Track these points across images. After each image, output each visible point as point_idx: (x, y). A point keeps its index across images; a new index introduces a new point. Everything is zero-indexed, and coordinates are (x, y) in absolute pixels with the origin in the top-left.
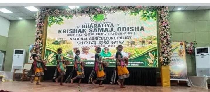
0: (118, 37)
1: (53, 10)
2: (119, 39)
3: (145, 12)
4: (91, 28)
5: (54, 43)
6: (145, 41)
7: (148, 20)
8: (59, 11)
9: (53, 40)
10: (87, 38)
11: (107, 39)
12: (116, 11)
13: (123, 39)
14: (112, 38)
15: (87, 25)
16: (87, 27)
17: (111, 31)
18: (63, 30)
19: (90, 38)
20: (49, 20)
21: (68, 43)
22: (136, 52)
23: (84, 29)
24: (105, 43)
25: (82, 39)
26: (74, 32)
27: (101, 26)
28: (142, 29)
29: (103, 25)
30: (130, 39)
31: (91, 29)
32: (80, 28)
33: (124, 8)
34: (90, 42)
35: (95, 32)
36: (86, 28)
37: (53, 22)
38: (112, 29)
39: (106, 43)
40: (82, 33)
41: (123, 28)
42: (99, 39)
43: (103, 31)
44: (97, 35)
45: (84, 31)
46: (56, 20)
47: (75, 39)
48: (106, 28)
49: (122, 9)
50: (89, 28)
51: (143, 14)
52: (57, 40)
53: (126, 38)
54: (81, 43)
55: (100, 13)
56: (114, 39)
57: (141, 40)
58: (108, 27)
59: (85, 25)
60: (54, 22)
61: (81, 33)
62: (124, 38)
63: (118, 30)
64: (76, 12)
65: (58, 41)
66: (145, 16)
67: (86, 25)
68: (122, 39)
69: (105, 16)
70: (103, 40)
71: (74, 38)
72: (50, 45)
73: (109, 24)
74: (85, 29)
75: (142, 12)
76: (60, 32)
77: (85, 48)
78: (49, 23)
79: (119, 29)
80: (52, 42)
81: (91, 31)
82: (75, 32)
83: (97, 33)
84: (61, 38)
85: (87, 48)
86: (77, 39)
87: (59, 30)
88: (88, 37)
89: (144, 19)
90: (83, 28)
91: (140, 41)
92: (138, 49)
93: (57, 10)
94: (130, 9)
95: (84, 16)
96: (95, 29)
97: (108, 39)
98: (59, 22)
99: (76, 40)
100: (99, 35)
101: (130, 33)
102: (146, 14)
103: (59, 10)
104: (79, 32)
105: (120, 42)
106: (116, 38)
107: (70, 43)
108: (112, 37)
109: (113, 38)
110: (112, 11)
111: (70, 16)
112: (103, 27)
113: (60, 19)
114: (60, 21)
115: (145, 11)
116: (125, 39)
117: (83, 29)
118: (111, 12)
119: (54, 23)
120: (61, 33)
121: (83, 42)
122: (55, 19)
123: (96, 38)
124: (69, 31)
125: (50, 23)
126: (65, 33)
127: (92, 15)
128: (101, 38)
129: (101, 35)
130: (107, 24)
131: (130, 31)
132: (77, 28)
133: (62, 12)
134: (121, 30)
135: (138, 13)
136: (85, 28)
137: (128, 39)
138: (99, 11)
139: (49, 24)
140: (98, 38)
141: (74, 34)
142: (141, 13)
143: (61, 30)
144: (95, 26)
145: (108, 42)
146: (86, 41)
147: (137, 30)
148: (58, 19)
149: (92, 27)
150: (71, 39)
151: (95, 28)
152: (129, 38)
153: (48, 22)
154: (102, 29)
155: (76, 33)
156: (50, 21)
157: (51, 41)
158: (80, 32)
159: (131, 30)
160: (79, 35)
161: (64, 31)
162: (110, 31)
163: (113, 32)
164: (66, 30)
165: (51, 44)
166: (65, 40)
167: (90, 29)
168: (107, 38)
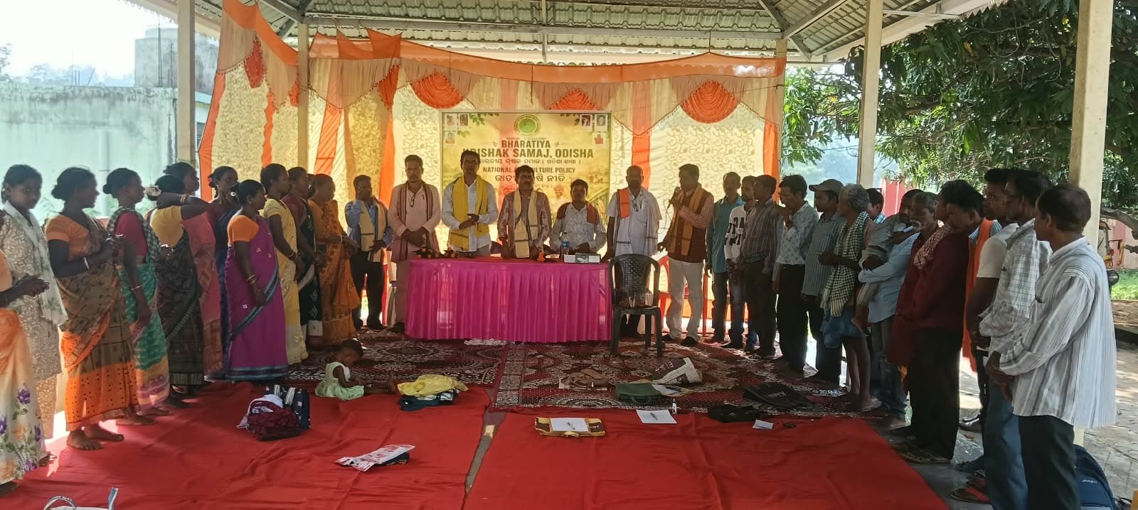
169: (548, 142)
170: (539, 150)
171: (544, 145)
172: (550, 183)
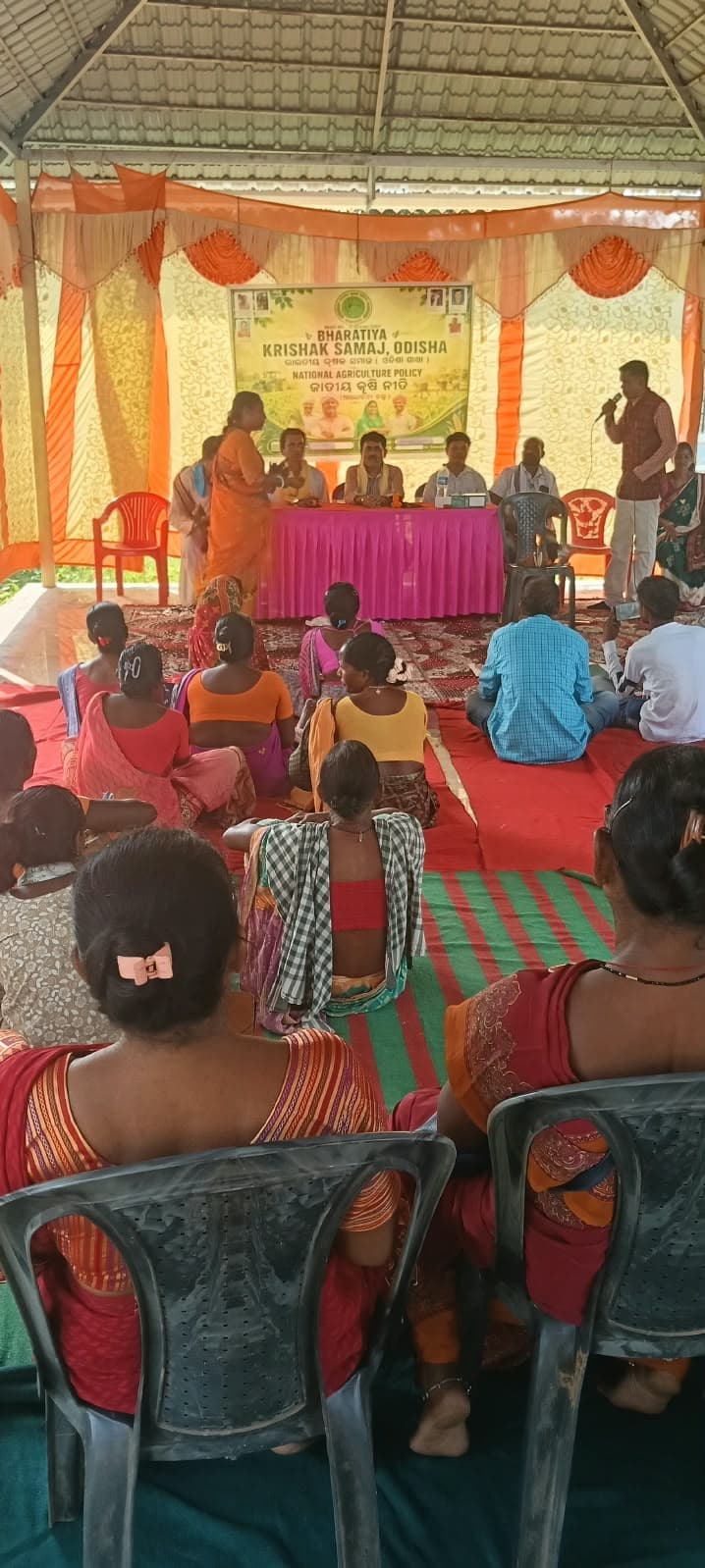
169: (383, 331)
170: (371, 344)
171: (379, 334)
172: (387, 392)
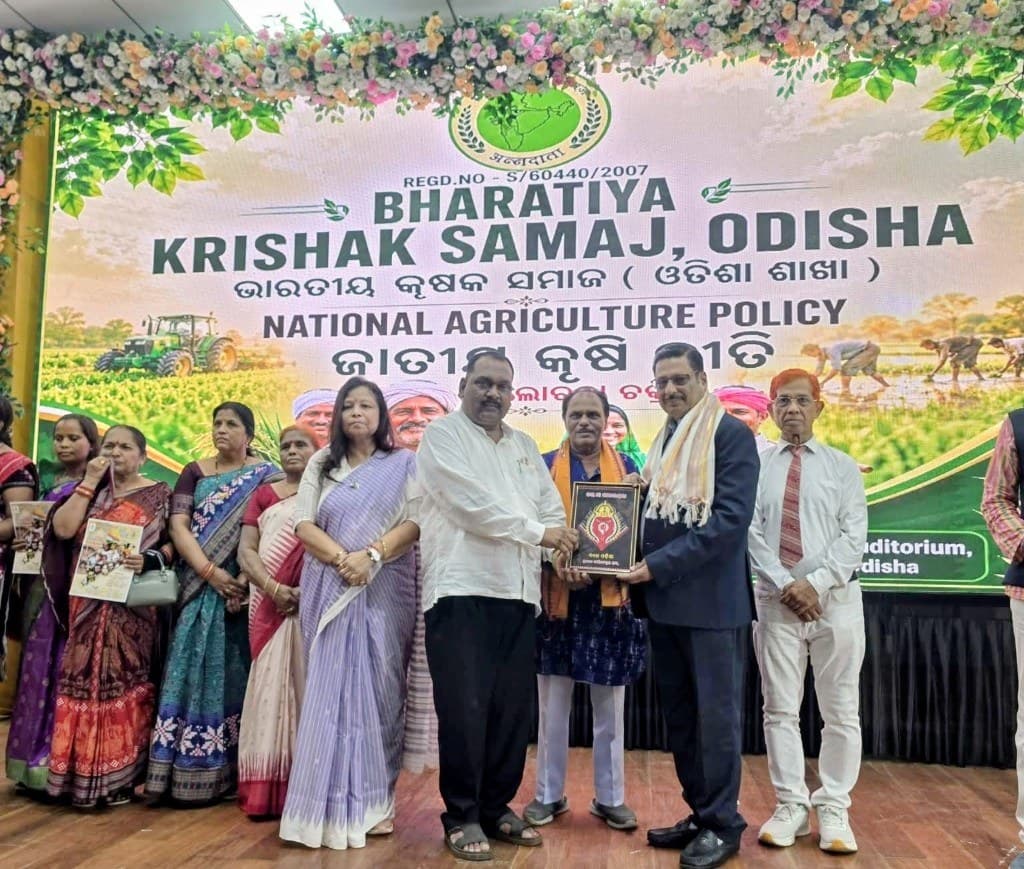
0: (714, 307)
1: (95, 50)
2: (728, 323)
3: (969, 68)
4: (461, 220)
5: (111, 364)
6: (976, 344)
7: (1003, 138)
8: (148, 61)
9: (108, 334)
10: (420, 316)
11: (610, 326)
12: (706, 52)
13: (766, 322)
14: (659, 316)
15: (425, 198)
16: (425, 212)
17: (647, 247)
18: (200, 243)
19: (456, 315)
20: (58, 148)
21: (242, 366)
22: (894, 442)
23: (396, 229)
24: (595, 364)
25: (376, 324)
26: (300, 264)
27: (555, 198)
28: (951, 224)
29: (568, 190)
30: (834, 320)
31: (458, 235)
32: (350, 224)
33: (784, 22)
34: (451, 353)
35: (499, 259)
36: (415, 217)
37: (98, 171)
38: (658, 226)
39: (605, 363)
40: (375, 271)
41: (764, 220)
42: (536, 327)
43: (570, 253)
44: (514, 285)
45: (394, 248)
46: (127, 149)
47: (310, 325)
48: (599, 226)
49: (756, 32)
50: (443, 224)
51: (960, 81)
52: (139, 334)
53: (795, 313)
54: (369, 359)
55: (541, 71)
56: (681, 324)
57: (940, 337)
58: (622, 207)
59: (398, 198)
60: (108, 163)
61: (366, 272)
62: (777, 314)
63: (716, 244)
64: (311, 64)
65: (150, 346)
66: (980, 102)
67: (416, 195)
68: (753, 320)
69: (593, 109)
70: (579, 340)
71: (299, 318)
72: (79, 380)
73: (632, 184)
74: (406, 233)
75: (945, 64)
76: (164, 257)
77: (410, 411)
78: (62, 172)
79: (728, 227)
80: (91, 355)
81: (458, 253)
82: (311, 258)
83: (513, 266)
84: (181, 318)
85: (425, 410)
86: (326, 324)
87: (160, 244)
88: (437, 307)
89: (968, 135)
90: (379, 218)
91: (927, 344)
92: (906, 419)
93: (138, 47)
94: (841, 33)
95: (393, 103)
96: (495, 230)
97: (620, 327)
98: (157, 164)
99: (318, 333)
100: (537, 292)
101: (833, 270)
102: (988, 81)
103: (151, 43)
104: (342, 262)
105: (732, 351)
106: (700, 314)
107: (262, 366)
108: (655, 308)
109: (673, 319)
110: (661, 58)
111: (258, 111)
112: (568, 208)
113: (163, 140)
114: (163, 152)
115: (978, 57)
116: (788, 321)
117: (386, 235)
118: (651, 60)
119: (110, 173)
120: (178, 268)
121: (384, 353)
122: (120, 139)
123: (504, 321)
124: (252, 253)
125: (72, 176)
126: (218, 267)
127: (466, 101)
128: (553, 320)
129: (552, 286)
130: (613, 185)
131: (827, 252)
132: (324, 223)
133: (183, 64)
134: (740, 243)
135: (911, 79)
136: (405, 223)
137: (816, 320)
138: (541, 49)
139: (61, 184)
140: (532, 321)
141: (302, 276)
142: (934, 74)
143: (178, 243)
144: (496, 200)
145: (622, 349)
146: (416, 340)
147: (898, 235)
148: (143, 140)
149: (471, 213)
150: (273, 326)
151: (499, 219)
152: (823, 313)
153: (57, 166)
154: (567, 230)
155: (322, 273)
156: (73, 160)
157: (89, 343)
158: (354, 264)
159: (837, 242)
160: (353, 289)
161: (207, 254)
162: (637, 249)
163: (666, 258)
164: (220, 244)
165: (88, 371)
166: (220, 330)
167: (448, 236)
168: (610, 311)
